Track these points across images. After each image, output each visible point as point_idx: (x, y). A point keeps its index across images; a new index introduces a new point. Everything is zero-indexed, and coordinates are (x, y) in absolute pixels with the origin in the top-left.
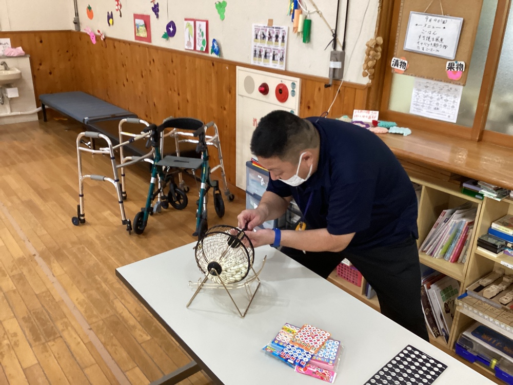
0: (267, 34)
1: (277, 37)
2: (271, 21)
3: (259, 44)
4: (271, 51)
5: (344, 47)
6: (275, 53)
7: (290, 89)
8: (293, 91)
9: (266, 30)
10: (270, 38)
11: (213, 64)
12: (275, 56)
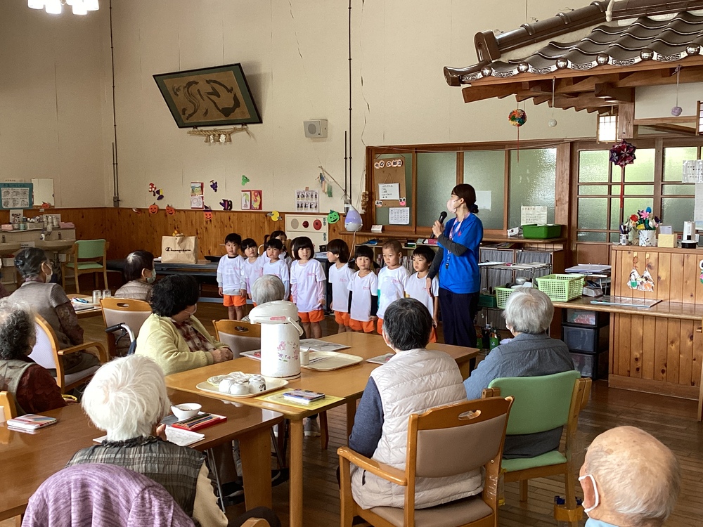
0: (305, 195)
1: (312, 196)
2: (307, 188)
3: (300, 201)
4: (309, 204)
5: (351, 198)
6: (311, 204)
7: (322, 222)
8: (325, 223)
9: (305, 193)
10: (307, 196)
11: (266, 216)
12: (312, 206)
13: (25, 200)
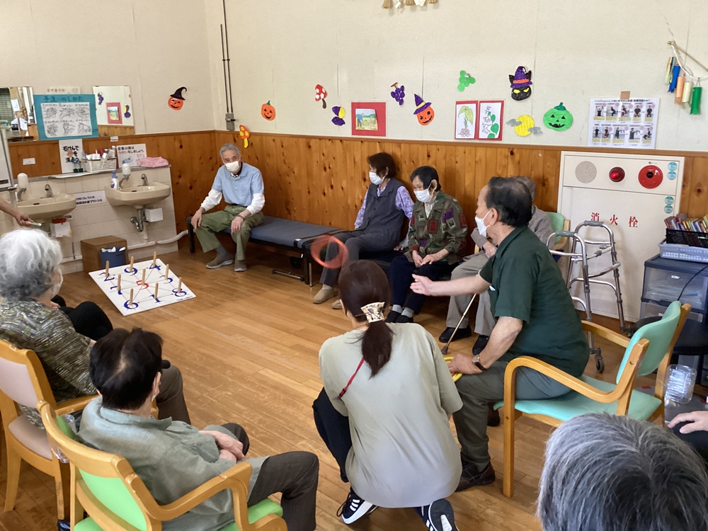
2: (625, 95)
3: (604, 122)
4: (627, 129)
6: (634, 130)
7: (665, 171)
9: (618, 105)
11: (512, 153)
12: (635, 134)
13: (84, 123)
